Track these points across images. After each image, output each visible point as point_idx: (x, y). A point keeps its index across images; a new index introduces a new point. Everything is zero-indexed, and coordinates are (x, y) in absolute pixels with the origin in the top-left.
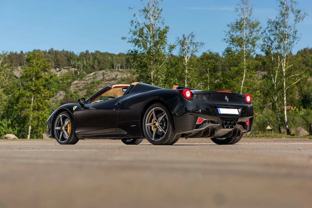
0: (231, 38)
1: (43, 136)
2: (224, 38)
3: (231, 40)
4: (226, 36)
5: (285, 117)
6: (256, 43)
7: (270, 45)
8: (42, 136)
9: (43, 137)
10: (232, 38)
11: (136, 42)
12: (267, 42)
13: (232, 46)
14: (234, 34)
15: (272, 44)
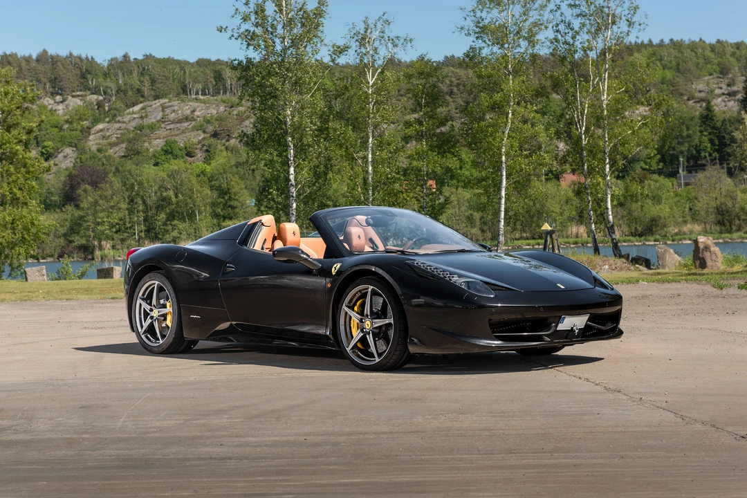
0: (477, 27)
1: (28, 273)
2: (460, 26)
3: (477, 30)
4: (465, 19)
5: (607, 213)
6: (538, 37)
7: (571, 41)
8: (25, 272)
9: (29, 277)
10: (481, 25)
11: (250, 38)
12: (564, 35)
13: (480, 44)
14: (484, 15)
15: (573, 37)
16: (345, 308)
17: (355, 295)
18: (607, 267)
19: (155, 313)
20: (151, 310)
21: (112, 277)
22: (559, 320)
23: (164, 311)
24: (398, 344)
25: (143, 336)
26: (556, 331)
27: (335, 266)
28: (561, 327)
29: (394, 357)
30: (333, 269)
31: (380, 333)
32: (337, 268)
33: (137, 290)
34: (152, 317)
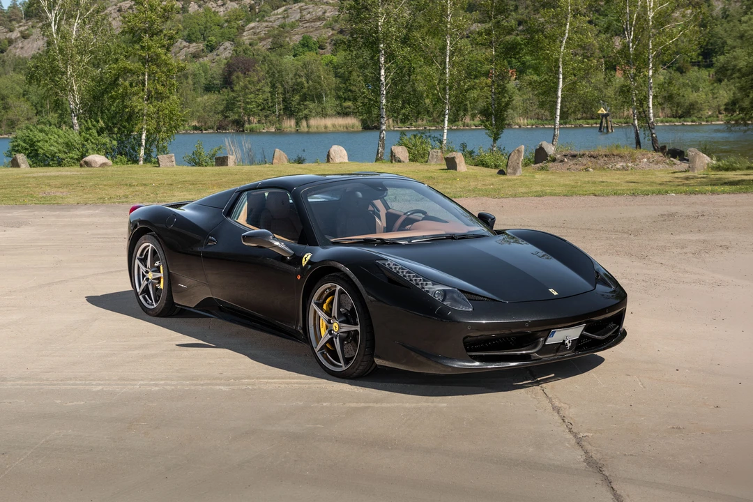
5: (649, 111)
9: (160, 163)
16: (313, 306)
17: (323, 293)
18: (645, 160)
19: (150, 276)
20: (147, 272)
21: (227, 165)
22: (548, 333)
23: (158, 275)
24: (364, 355)
25: (141, 297)
26: (544, 345)
27: (306, 256)
28: (550, 341)
29: (361, 368)
30: (304, 260)
31: (349, 338)
32: (308, 259)
33: (135, 250)
34: (148, 279)
